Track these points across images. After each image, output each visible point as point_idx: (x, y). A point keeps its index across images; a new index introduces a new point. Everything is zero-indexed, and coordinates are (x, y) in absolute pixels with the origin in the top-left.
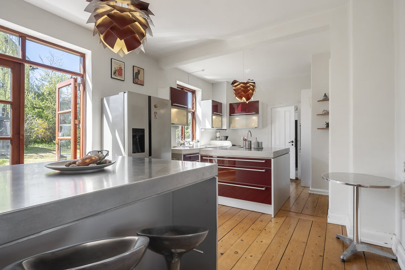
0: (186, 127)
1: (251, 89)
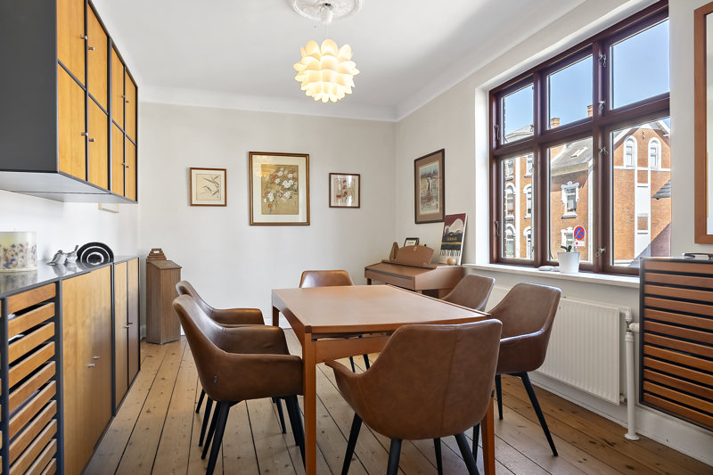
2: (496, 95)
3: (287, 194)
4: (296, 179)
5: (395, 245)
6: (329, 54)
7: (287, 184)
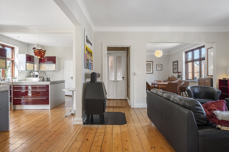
0: (6, 70)
1: (43, 53)
2: (186, 52)
3: (149, 68)
4: (150, 66)
5: (169, 77)
6: (159, 52)
7: (149, 67)
